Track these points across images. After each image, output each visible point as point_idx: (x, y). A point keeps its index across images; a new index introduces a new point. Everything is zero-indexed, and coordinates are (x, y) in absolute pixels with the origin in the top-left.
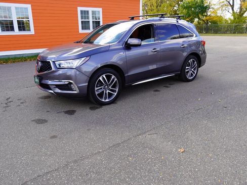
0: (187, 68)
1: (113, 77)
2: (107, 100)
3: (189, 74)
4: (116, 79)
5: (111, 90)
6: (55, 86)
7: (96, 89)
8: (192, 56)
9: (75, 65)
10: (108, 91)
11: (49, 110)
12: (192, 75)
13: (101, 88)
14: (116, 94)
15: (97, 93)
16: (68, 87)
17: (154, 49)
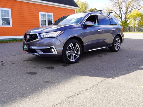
0: (115, 43)
1: (77, 45)
2: (73, 60)
3: (116, 47)
4: (79, 47)
5: (76, 54)
6: (40, 50)
7: (67, 52)
8: (117, 36)
9: (55, 36)
10: (74, 54)
11: (35, 67)
12: (117, 48)
13: (70, 52)
14: (78, 56)
15: (67, 55)
16: (49, 50)
17: (99, 30)
